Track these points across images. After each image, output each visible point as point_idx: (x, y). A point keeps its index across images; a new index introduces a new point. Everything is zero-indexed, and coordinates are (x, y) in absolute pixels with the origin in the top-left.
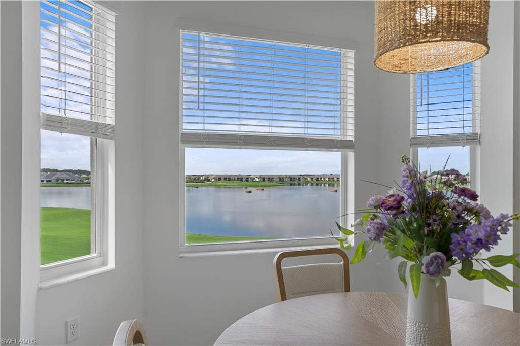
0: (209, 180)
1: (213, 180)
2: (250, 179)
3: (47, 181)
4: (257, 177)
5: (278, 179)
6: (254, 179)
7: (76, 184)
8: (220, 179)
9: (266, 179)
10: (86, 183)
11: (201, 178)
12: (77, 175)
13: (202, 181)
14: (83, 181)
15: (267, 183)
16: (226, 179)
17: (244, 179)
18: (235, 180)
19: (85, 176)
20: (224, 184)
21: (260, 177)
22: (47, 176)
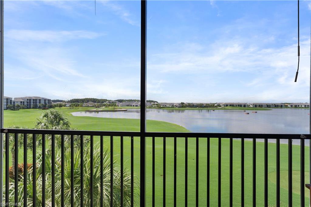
0: (220, 106)
1: (223, 106)
2: (246, 106)
3: (136, 106)
4: (251, 105)
5: (266, 106)
6: (249, 105)
7: (149, 107)
8: (227, 105)
9: (257, 106)
10: (154, 107)
11: (215, 105)
12: (149, 103)
13: (216, 107)
14: (152, 106)
15: (258, 108)
16: (231, 105)
17: (242, 106)
18: (236, 106)
19: (153, 103)
20: (230, 108)
21: (254, 105)
22: (136, 103)
